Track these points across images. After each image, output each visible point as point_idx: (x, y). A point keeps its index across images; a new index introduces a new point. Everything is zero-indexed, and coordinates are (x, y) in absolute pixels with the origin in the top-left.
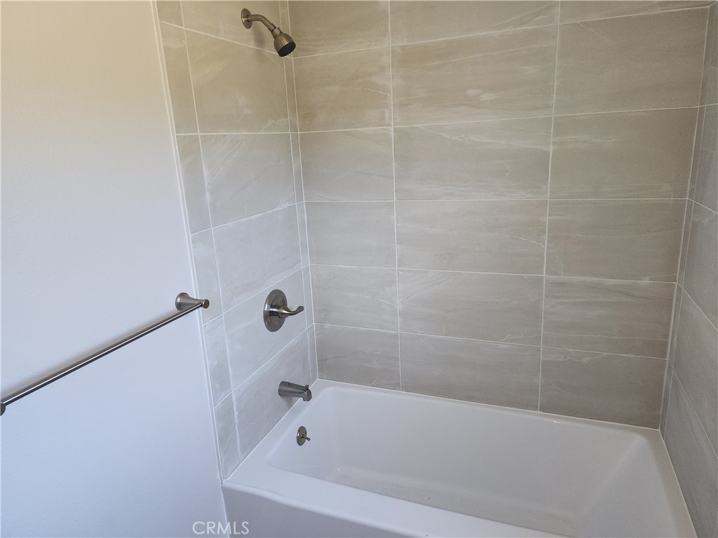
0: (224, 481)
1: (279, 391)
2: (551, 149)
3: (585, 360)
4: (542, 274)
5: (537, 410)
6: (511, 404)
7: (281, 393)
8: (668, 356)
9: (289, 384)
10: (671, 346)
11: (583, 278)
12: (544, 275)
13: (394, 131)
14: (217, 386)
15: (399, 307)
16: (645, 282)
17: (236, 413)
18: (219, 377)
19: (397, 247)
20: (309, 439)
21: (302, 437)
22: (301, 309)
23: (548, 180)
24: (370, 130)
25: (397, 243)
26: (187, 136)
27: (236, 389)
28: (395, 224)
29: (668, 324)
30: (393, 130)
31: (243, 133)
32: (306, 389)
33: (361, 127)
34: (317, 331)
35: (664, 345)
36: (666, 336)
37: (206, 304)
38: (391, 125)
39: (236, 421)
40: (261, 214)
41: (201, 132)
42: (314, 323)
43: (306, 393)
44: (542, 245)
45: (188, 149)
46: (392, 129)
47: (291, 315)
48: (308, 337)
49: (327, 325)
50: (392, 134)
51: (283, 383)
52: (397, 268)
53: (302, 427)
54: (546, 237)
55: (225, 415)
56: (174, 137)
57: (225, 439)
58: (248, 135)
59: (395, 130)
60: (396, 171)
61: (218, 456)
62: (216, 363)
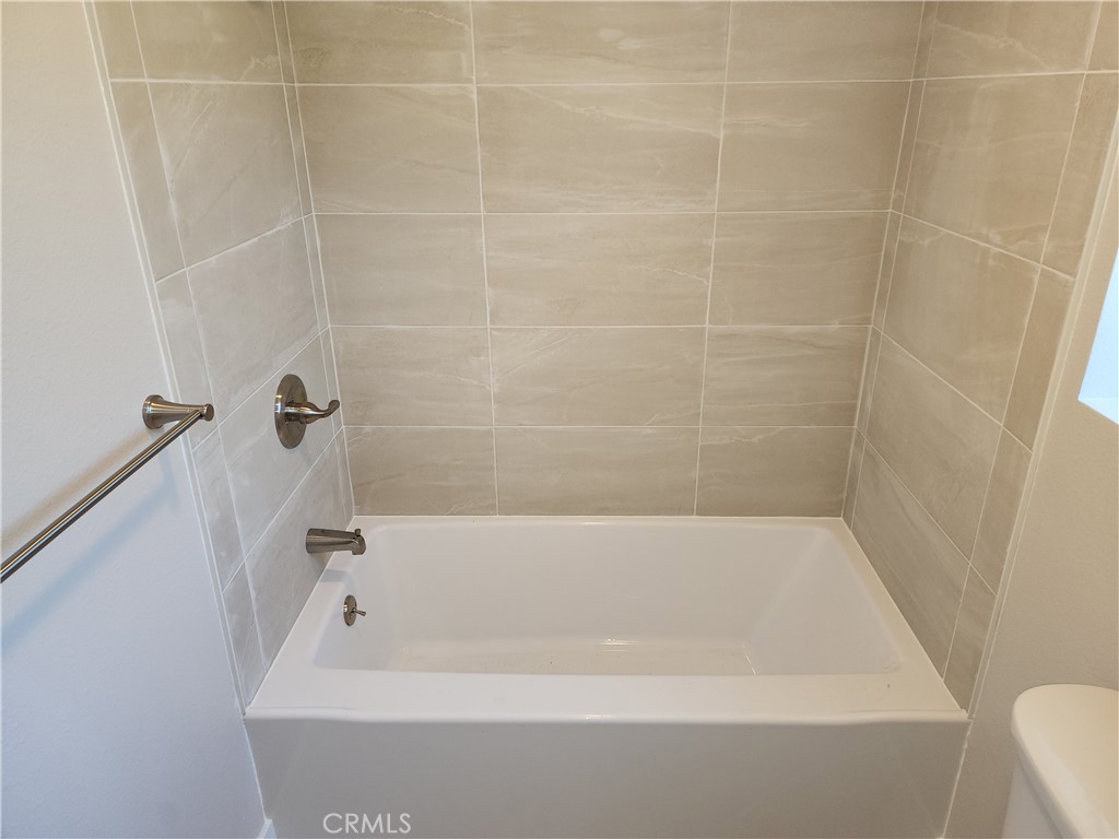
0: (247, 710)
1: (307, 545)
2: (722, 135)
3: (756, 439)
4: (704, 323)
5: (692, 514)
6: (656, 511)
7: (311, 547)
8: (856, 422)
9: (324, 532)
10: (862, 410)
11: (757, 327)
12: (707, 325)
13: (478, 93)
14: (223, 554)
15: (494, 389)
16: (834, 327)
17: (253, 594)
18: (225, 539)
19: (488, 291)
20: (363, 614)
21: (351, 612)
22: (334, 405)
23: (716, 181)
24: (434, 88)
25: (489, 285)
26: (128, 83)
27: (250, 553)
28: (484, 252)
29: (859, 380)
30: (475, 91)
31: (216, 81)
32: (357, 534)
33: (416, 82)
34: (348, 439)
35: (853, 408)
36: (855, 397)
37: (208, 414)
38: (471, 82)
39: (255, 608)
40: (256, 239)
41: (151, 76)
42: (343, 427)
43: (355, 542)
44: (705, 282)
45: (133, 109)
46: (473, 88)
47: (323, 416)
48: (338, 450)
49: (368, 428)
50: (475, 97)
51: (312, 532)
52: (489, 326)
53: (349, 597)
54: (711, 269)
55: (238, 602)
56: (106, 86)
57: (241, 640)
58: (222, 86)
59: (480, 91)
60: (482, 161)
61: (234, 672)
62: (218, 514)
